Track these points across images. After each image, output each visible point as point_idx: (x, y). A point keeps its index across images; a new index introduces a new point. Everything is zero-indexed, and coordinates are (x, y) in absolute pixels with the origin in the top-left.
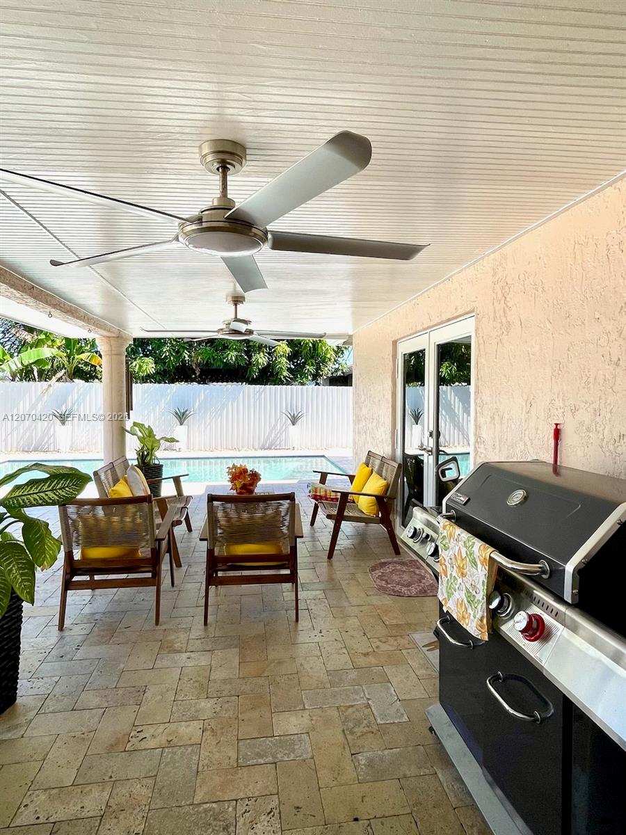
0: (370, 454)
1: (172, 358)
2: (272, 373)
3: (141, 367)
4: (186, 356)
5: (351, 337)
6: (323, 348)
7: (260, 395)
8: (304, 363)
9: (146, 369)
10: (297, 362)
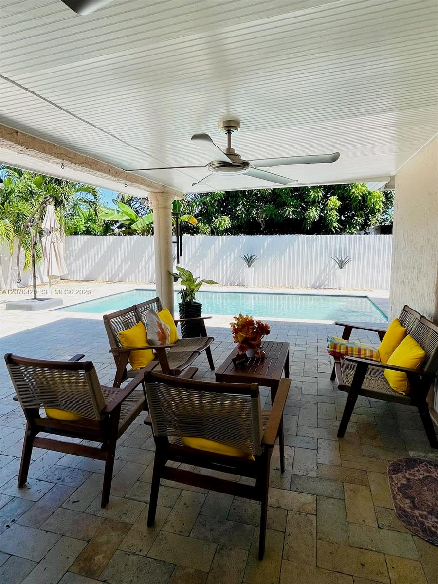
0: (406, 309)
1: (244, 215)
2: (324, 224)
3: (220, 223)
4: (255, 214)
5: (392, 178)
6: (373, 200)
7: (313, 243)
8: (354, 215)
9: (224, 225)
10: (347, 214)
